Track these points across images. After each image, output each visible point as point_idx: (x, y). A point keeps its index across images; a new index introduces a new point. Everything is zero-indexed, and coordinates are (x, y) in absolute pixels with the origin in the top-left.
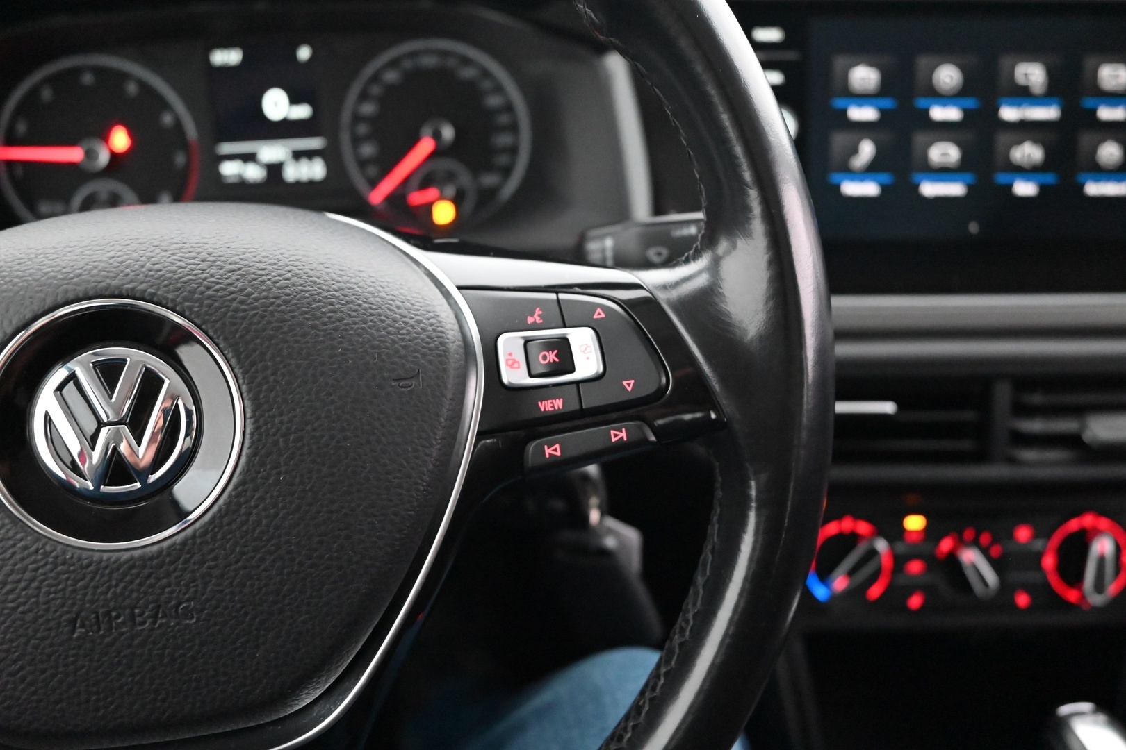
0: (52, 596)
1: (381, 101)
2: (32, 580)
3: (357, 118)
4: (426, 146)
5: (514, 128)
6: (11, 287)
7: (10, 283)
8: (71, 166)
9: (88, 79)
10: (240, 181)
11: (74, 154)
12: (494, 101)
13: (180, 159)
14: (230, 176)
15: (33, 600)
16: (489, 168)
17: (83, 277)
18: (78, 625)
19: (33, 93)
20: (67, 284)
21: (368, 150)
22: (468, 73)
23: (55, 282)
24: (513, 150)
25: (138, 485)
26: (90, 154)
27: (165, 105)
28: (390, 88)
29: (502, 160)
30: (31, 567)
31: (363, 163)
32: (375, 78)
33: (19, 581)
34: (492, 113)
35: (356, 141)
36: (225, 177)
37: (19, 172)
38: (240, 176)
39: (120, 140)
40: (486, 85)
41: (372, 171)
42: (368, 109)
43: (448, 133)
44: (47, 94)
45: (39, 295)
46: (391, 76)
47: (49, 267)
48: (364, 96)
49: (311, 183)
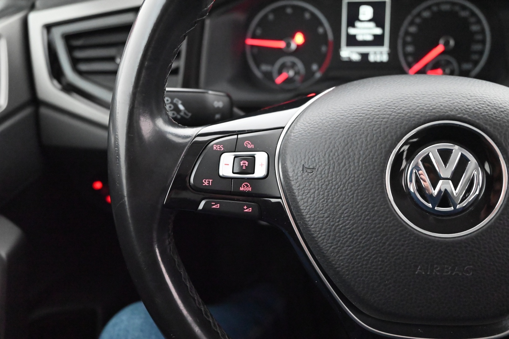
0: (410, 254)
1: (419, 26)
2: (403, 245)
3: (407, 33)
4: (440, 49)
5: (483, 42)
6: (402, 111)
7: (401, 110)
8: (279, 49)
9: (289, 11)
10: (349, 60)
11: (281, 44)
12: (475, 28)
13: (324, 49)
14: (345, 58)
15: (401, 254)
16: (468, 60)
17: (437, 110)
18: (418, 269)
19: (266, 16)
20: (431, 112)
21: (410, 49)
22: (464, 14)
23: (424, 111)
24: (481, 53)
25: (452, 208)
26: (288, 45)
27: (321, 24)
28: (425, 20)
29: (475, 57)
30: (403, 239)
31: (406, 55)
32: (419, 15)
33: (396, 245)
34: (474, 33)
35: (405, 44)
36: (342, 58)
37: (255, 51)
38: (349, 58)
39: (299, 39)
40: (473, 20)
41: (410, 59)
42: (413, 29)
43: (452, 43)
44: (271, 17)
45: (417, 116)
46: (426, 14)
47: (418, 103)
48: (412, 23)
49: (382, 63)
